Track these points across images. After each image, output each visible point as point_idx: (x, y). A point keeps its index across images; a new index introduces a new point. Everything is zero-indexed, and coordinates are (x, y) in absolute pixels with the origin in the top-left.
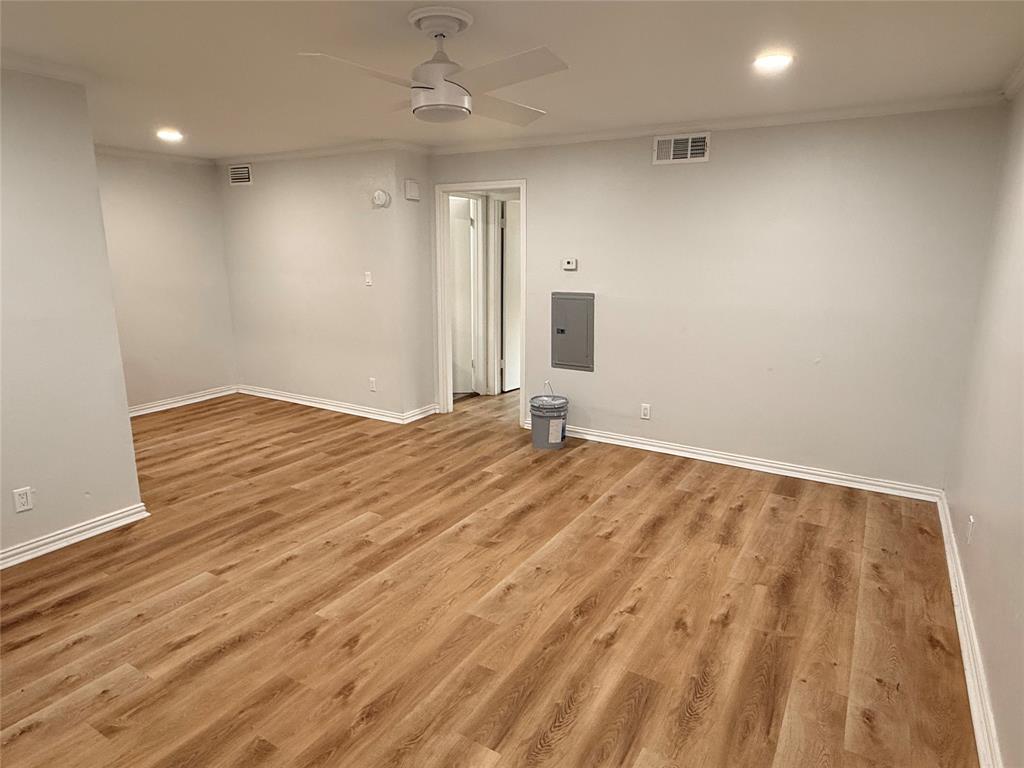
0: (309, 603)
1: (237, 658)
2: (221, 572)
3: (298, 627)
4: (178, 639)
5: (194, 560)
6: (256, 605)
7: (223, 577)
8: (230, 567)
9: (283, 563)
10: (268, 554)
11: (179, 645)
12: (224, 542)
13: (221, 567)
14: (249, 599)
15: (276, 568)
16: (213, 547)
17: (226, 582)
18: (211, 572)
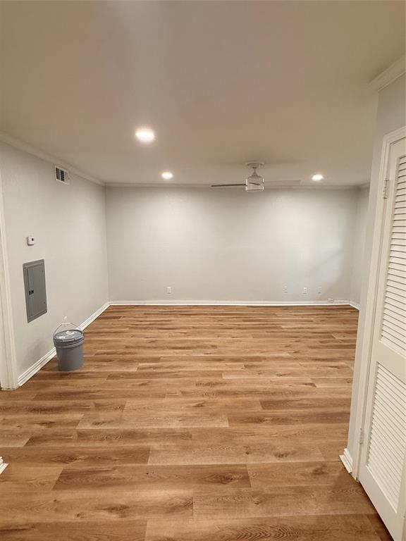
0: (289, 359)
1: (319, 357)
2: (311, 384)
3: (298, 355)
4: (336, 369)
5: (320, 397)
6: (306, 366)
7: (311, 382)
8: (306, 384)
9: (285, 375)
10: (286, 382)
11: (336, 367)
12: (301, 399)
13: (310, 386)
14: (306, 369)
15: (289, 375)
16: (308, 399)
17: (312, 379)
18: (315, 386)
